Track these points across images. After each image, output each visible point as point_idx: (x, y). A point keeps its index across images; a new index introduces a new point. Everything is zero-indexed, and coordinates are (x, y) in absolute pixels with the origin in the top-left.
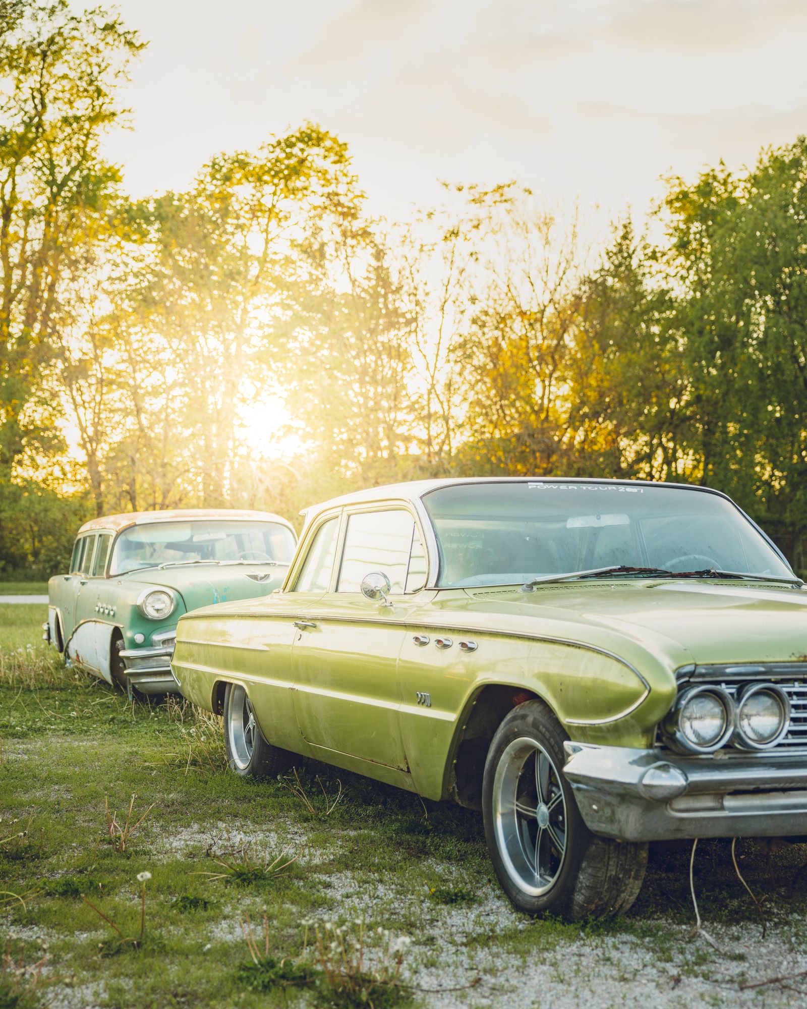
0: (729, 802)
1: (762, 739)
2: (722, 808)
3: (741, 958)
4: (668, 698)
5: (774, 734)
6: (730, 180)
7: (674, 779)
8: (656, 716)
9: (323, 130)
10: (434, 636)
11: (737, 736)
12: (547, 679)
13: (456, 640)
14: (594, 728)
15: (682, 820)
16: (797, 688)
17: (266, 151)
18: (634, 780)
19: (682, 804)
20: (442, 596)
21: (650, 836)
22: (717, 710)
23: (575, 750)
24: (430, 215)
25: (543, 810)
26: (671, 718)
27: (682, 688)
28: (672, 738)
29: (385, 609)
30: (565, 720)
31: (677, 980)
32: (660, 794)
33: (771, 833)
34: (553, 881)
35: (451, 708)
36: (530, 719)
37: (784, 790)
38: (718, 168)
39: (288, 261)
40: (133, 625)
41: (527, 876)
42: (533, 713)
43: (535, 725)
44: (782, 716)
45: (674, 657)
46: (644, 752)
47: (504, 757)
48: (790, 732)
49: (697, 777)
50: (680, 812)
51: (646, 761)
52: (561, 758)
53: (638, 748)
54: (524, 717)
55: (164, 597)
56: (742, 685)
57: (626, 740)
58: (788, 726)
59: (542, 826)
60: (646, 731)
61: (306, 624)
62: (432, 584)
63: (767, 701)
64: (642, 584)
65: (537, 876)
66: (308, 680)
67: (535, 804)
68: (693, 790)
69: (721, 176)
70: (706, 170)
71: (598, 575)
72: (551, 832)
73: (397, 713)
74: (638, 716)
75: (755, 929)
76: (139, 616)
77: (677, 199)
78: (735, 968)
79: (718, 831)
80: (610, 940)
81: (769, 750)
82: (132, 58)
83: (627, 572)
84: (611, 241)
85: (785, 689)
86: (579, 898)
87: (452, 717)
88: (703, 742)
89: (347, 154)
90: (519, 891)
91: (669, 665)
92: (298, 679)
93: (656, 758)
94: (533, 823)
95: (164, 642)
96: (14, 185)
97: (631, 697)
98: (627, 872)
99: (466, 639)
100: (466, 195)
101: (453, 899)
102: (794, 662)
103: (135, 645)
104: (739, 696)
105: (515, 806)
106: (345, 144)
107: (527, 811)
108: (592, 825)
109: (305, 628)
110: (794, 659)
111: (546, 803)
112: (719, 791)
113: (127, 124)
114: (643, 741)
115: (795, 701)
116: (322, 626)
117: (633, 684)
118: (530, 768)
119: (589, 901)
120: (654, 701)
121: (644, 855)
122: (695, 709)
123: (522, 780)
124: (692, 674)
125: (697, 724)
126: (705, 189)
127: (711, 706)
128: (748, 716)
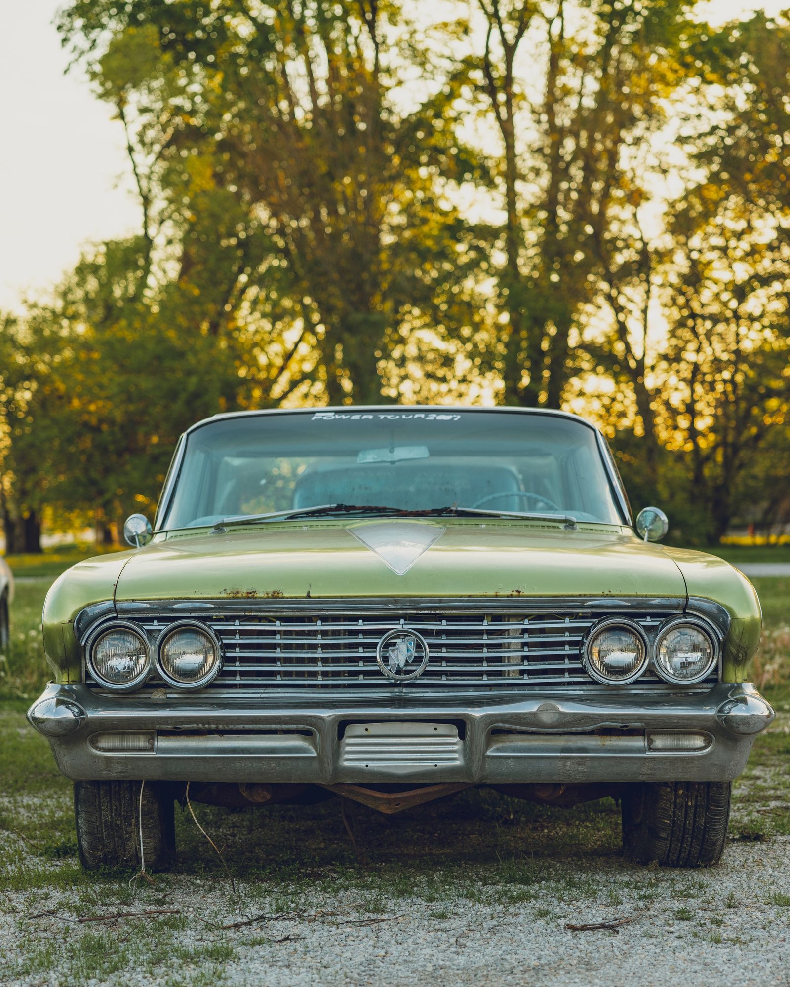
1: (187, 678)
15: (107, 759)
19: (107, 742)
22: (136, 647)
37: (222, 733)
45: (91, 593)
50: (104, 750)
71: (312, 514)
79: (155, 774)
86: (84, 844)
102: (224, 598)
110: (224, 595)
112: (149, 730)
119: (93, 847)
122: (111, 645)
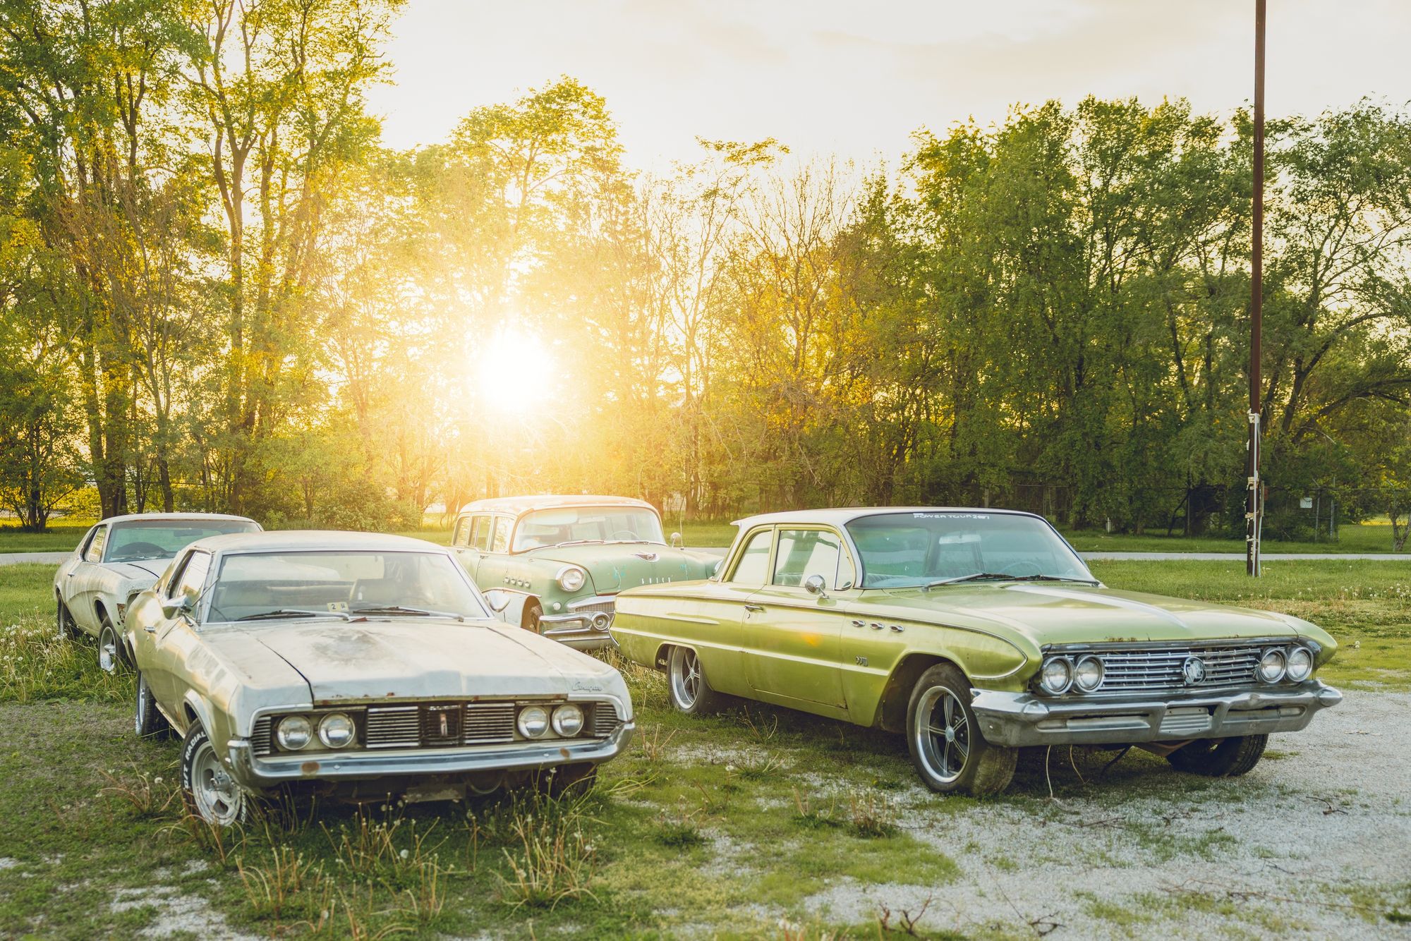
0: (1070, 724)
1: (1089, 687)
2: (1066, 727)
3: (1077, 813)
4: (1037, 664)
5: (1095, 684)
6: (979, 136)
7: (1041, 710)
8: (1029, 675)
9: (580, 85)
10: (869, 622)
11: (1075, 686)
12: (958, 652)
13: (887, 625)
14: (990, 681)
15: (1043, 734)
16: (1108, 657)
17: (525, 106)
18: (1018, 711)
19: (1043, 725)
20: (867, 594)
21: (1023, 744)
22: (1063, 670)
23: (978, 694)
24: (690, 172)
25: (950, 730)
26: (1039, 675)
27: (1046, 657)
28: (1038, 686)
29: (822, 600)
30: (970, 675)
31: (1044, 824)
32: (1033, 718)
33: (1093, 742)
34: (958, 774)
35: (886, 667)
36: (943, 675)
37: (1101, 717)
38: (967, 124)
39: (544, 211)
40: (550, 596)
41: (940, 772)
42: (946, 670)
43: (947, 679)
44: (1100, 673)
45: (1038, 640)
46: (1022, 695)
47: (923, 699)
48: (1105, 683)
49: (1054, 709)
50: (1044, 729)
51: (1025, 700)
52: (968, 699)
53: (1019, 692)
54: (939, 674)
55: (577, 574)
56: (1077, 656)
57: (1011, 688)
58: (1103, 679)
59: (949, 740)
60: (1023, 683)
61: (752, 607)
62: (858, 584)
63: (1091, 665)
64: (996, 585)
65: (945, 771)
66: (757, 645)
67: (943, 726)
68: (1052, 717)
69: (970, 133)
70: (958, 126)
71: (968, 580)
72: (957, 745)
73: (839, 671)
74: (1019, 674)
75: (1082, 801)
76: (557, 589)
77: (929, 156)
78: (1075, 818)
79: (1064, 740)
80: (998, 806)
81: (1092, 694)
82: (391, 13)
83: (986, 577)
84: (865, 196)
85: (1102, 658)
86: (977, 782)
87: (886, 673)
88: (1055, 689)
89: (605, 110)
90: (935, 780)
91: (1037, 644)
92: (747, 644)
93: (1030, 699)
94: (941, 739)
95: (577, 609)
96: (275, 135)
97: (1016, 663)
98: (1006, 766)
99: (895, 624)
100: (725, 153)
101: (891, 786)
102: (1107, 642)
103: (553, 612)
104: (1075, 662)
105: (929, 728)
106: (603, 100)
107: (939, 731)
108: (987, 737)
109: (752, 610)
110: (1107, 640)
111: (952, 725)
112: (1063, 717)
113: (388, 78)
114: (1021, 689)
115: (1107, 665)
116: (767, 609)
117: (1016, 655)
118: (940, 704)
119: (983, 784)
120: (1029, 666)
121: (1016, 756)
122: (1051, 670)
123: (933, 712)
124: (1049, 649)
125: (1052, 678)
126: (956, 145)
127: (1060, 668)
128: (1081, 674)
